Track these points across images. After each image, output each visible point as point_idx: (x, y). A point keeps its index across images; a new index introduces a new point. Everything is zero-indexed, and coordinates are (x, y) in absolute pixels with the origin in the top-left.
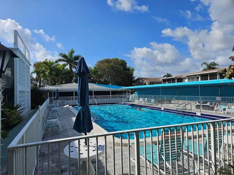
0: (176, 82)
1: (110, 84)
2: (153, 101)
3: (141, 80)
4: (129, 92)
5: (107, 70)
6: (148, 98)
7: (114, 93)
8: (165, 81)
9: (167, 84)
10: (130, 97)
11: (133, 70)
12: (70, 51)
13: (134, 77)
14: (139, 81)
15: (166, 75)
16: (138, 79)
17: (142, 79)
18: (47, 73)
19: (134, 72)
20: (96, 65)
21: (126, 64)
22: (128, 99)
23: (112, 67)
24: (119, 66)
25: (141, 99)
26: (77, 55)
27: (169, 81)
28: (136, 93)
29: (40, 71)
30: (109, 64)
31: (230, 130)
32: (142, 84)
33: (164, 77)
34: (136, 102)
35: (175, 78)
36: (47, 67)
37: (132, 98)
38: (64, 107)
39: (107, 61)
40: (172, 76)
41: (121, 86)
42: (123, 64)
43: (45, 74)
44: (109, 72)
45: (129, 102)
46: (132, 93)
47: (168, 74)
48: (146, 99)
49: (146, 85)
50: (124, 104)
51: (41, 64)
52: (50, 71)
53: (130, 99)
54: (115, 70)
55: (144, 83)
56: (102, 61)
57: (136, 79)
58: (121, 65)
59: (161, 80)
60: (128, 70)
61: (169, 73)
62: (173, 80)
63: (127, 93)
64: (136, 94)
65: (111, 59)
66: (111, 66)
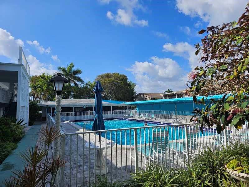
0: (177, 97)
1: (111, 100)
2: (153, 116)
3: (142, 96)
4: (130, 108)
5: (107, 85)
6: (149, 113)
7: (115, 108)
8: (165, 96)
9: (168, 100)
10: (131, 112)
11: (134, 85)
12: (69, 65)
13: (135, 92)
14: (141, 97)
15: (167, 90)
16: (139, 94)
17: (143, 94)
18: (44, 88)
19: (135, 87)
20: (96, 80)
21: (126, 79)
22: (129, 114)
23: (113, 82)
24: (120, 81)
25: (142, 115)
26: (77, 69)
27: (170, 96)
28: (137, 108)
29: (37, 85)
30: (109, 79)
31: (213, 138)
32: (143, 100)
33: (165, 93)
34: (137, 118)
35: (176, 93)
36: (44, 81)
37: (133, 114)
38: (64, 123)
39: (108, 76)
40: (173, 92)
41: (122, 102)
42: (124, 79)
43: (42, 89)
44: (109, 86)
45: (130, 117)
46: (133, 108)
47: (168, 89)
48: (147, 114)
49: (147, 100)
50: (125, 119)
51: (37, 77)
52: (47, 86)
53: (131, 115)
54: (115, 85)
55: (145, 99)
56: (102, 75)
57: (137, 94)
58: (122, 80)
59: (162, 95)
60: (129, 85)
61: (170, 89)
62: (174, 96)
63: (128, 108)
64: (137, 110)
65: (112, 73)
66: (111, 81)
